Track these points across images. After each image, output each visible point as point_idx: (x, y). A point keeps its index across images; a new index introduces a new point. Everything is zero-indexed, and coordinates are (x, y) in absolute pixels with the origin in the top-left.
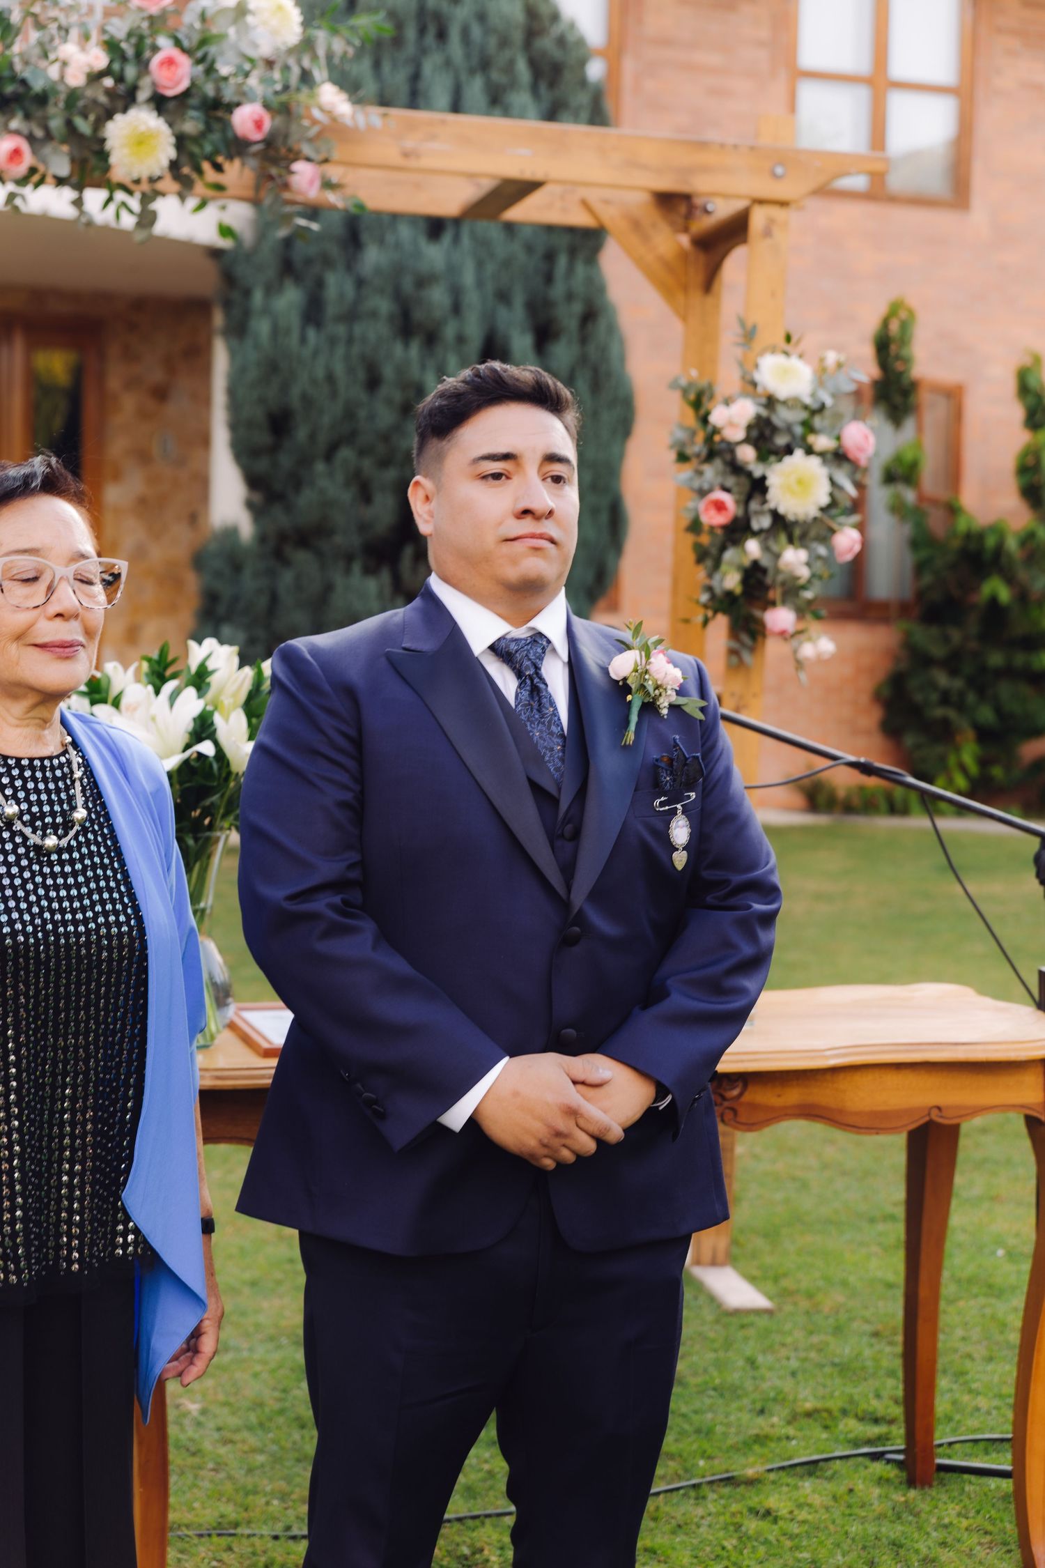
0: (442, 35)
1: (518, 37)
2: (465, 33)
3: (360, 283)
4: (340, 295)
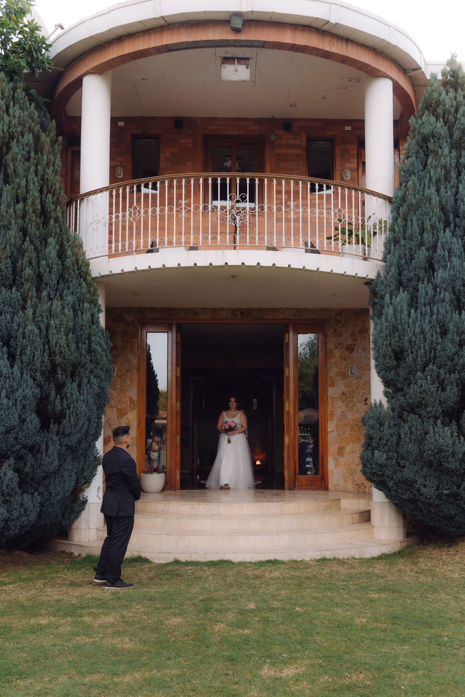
4: (427, 293)
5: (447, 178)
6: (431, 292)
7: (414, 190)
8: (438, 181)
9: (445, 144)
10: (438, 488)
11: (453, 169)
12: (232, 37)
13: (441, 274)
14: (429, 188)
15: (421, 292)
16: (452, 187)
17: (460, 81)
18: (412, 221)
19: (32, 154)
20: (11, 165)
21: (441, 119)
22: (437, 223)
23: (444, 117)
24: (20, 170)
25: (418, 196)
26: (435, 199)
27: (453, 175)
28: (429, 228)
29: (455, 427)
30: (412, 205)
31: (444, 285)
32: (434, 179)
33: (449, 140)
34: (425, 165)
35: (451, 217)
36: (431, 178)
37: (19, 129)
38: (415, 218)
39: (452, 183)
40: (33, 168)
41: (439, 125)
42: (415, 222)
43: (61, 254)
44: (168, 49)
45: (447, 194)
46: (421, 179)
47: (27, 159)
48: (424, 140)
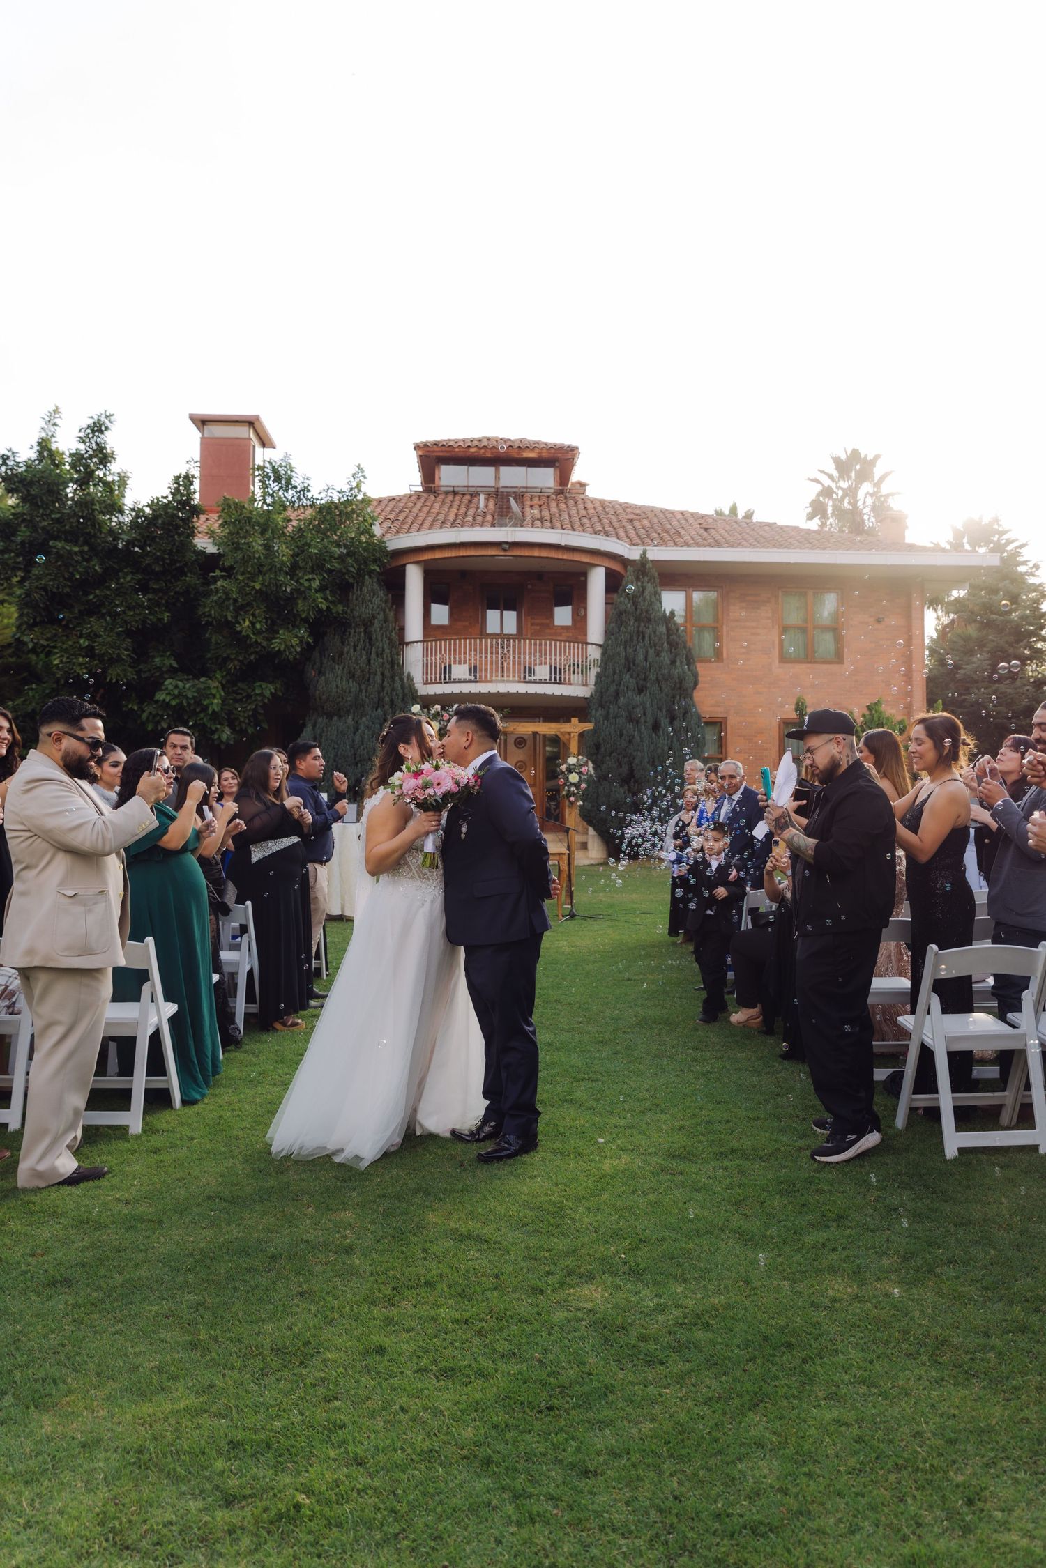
0: (644, 637)
1: (665, 637)
2: (650, 636)
3: (619, 708)
4: (614, 711)
5: (631, 639)
6: (616, 710)
7: (612, 646)
8: (626, 642)
11: (635, 635)
12: (502, 553)
13: (622, 701)
14: (620, 647)
15: (611, 711)
16: (634, 646)
17: (646, 571)
24: (379, 638)
25: (613, 650)
27: (635, 638)
29: (626, 787)
30: (612, 653)
32: (623, 641)
33: (634, 616)
34: (620, 630)
35: (631, 665)
37: (377, 610)
39: (634, 643)
43: (403, 687)
45: (630, 650)
46: (616, 639)
47: (381, 629)
48: (620, 614)
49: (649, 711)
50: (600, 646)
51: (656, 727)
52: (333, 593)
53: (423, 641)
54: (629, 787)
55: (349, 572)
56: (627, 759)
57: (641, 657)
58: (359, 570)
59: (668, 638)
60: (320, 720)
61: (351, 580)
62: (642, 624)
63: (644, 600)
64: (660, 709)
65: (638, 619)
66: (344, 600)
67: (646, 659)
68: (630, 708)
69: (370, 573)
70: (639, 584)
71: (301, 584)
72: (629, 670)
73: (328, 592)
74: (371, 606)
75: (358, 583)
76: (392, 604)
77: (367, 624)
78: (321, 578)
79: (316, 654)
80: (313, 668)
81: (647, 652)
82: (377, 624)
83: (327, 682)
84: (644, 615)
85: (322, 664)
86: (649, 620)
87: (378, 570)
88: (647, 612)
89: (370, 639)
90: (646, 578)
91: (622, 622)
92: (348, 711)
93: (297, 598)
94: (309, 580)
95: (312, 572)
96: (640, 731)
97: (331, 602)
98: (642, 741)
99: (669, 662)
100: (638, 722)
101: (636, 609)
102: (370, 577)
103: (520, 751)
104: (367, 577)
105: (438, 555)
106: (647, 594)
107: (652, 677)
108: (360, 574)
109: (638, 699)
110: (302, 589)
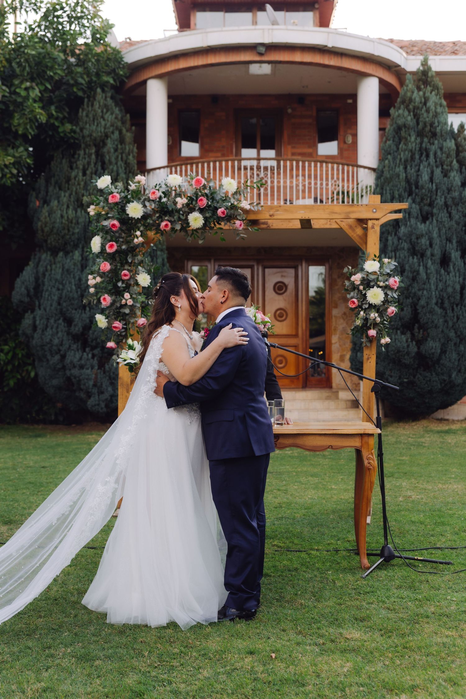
0: (428, 156)
1: (453, 154)
2: (435, 154)
3: (399, 239)
4: (393, 243)
5: (412, 158)
6: (396, 241)
7: (389, 167)
8: (406, 161)
9: (412, 133)
10: (400, 378)
11: (417, 152)
12: (257, 58)
14: (399, 167)
15: (390, 242)
16: (416, 166)
17: (429, 79)
18: (386, 190)
19: (119, 146)
20: (107, 157)
21: (412, 114)
22: (403, 193)
23: (414, 111)
24: (113, 160)
25: (391, 172)
26: (403, 176)
27: (417, 157)
28: (397, 196)
29: (409, 335)
30: (387, 178)
31: (405, 238)
32: (403, 160)
33: (416, 130)
34: (398, 149)
35: (414, 188)
36: (401, 159)
37: (111, 129)
38: (388, 188)
39: (416, 163)
40: (120, 156)
41: (409, 118)
42: (388, 192)
44: (212, 65)
45: (412, 171)
46: (394, 159)
47: (116, 150)
48: (399, 129)
49: (437, 241)
50: (374, 170)
51: (445, 261)
52: (58, 109)
53: (167, 167)
54: (413, 335)
55: (77, 84)
56: (410, 300)
57: (425, 177)
58: (90, 82)
59: (457, 155)
60: (44, 256)
61: (80, 94)
62: (426, 140)
63: (428, 111)
64: (449, 240)
65: (420, 134)
66: (73, 118)
67: (431, 180)
68: (414, 238)
69: (103, 86)
70: (421, 93)
71: (18, 94)
72: (410, 194)
73: (53, 108)
74: (103, 123)
75: (89, 97)
76: (132, 125)
77: (100, 144)
78: (42, 88)
79: (41, 182)
80: (37, 198)
81: (432, 172)
82: (110, 144)
83: (50, 213)
84: (428, 128)
85: (47, 192)
86: (434, 135)
87: (112, 81)
88: (432, 125)
89: (103, 163)
90: (429, 88)
91: (400, 140)
92: (76, 246)
93: (14, 111)
94: (26, 89)
95: (32, 80)
96: (426, 268)
97: (57, 119)
98: (428, 278)
99: (460, 184)
100: (423, 255)
101: (418, 124)
102: (103, 91)
103: (280, 298)
104: (99, 90)
105: (182, 64)
106: (430, 104)
107: (440, 201)
108: (91, 87)
109: (422, 227)
110: (19, 100)
